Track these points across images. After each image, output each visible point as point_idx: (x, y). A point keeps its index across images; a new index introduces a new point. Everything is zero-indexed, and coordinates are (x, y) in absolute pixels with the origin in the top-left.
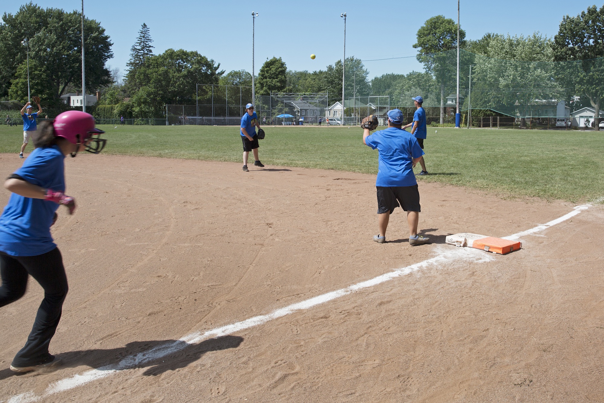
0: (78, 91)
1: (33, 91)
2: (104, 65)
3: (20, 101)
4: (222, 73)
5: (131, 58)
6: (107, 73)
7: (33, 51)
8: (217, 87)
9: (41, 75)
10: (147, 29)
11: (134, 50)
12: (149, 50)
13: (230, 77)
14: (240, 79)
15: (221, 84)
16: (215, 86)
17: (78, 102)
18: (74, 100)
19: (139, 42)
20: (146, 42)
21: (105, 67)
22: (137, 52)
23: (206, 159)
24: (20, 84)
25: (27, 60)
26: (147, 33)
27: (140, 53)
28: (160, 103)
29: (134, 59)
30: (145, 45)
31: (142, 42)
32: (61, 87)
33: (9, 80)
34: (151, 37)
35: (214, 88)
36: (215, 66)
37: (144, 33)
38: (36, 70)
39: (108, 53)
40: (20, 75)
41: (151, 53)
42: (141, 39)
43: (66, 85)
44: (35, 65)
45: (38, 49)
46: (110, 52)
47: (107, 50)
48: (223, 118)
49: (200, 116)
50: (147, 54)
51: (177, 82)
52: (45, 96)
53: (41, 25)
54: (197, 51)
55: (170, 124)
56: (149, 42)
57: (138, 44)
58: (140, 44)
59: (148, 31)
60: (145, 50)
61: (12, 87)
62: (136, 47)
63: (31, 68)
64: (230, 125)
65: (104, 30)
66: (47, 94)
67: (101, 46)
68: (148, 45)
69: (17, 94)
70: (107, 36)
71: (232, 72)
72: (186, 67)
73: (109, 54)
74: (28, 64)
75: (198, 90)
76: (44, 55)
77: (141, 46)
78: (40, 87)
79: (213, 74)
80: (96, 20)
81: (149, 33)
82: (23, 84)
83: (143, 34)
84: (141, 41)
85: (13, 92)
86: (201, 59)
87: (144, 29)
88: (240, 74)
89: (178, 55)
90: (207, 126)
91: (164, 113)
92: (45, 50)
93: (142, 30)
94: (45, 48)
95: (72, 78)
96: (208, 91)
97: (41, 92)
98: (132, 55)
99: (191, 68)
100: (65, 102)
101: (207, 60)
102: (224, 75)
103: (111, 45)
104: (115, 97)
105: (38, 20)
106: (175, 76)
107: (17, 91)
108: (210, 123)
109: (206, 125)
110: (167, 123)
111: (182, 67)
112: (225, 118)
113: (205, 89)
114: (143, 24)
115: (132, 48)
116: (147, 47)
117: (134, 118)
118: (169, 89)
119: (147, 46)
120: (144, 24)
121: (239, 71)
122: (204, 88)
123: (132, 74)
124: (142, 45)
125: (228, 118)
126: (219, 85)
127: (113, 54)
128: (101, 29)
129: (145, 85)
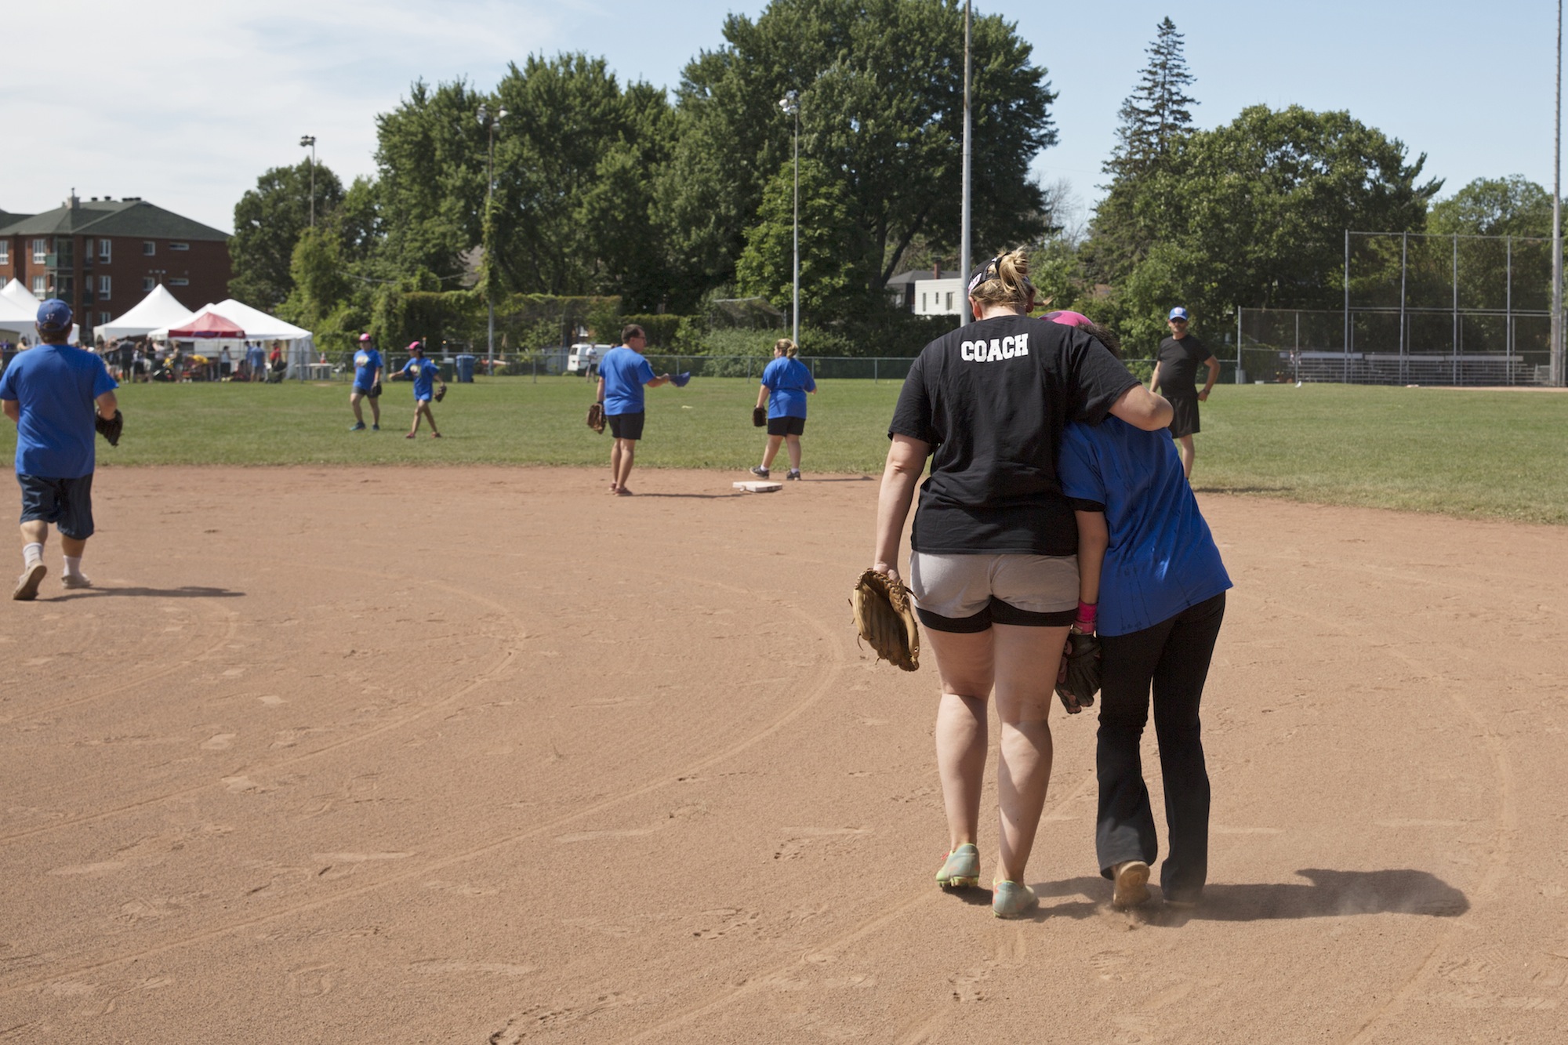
0: (938, 261)
1: (806, 264)
2: (1025, 170)
3: (768, 299)
4: (1433, 188)
5: (1119, 143)
6: (1034, 197)
7: (811, 131)
8: (1421, 241)
9: (832, 208)
10: (1175, 38)
11: (1127, 114)
12: (1179, 112)
13: (1470, 203)
14: (1504, 210)
15: (1432, 230)
16: (1414, 238)
17: (937, 302)
18: (924, 295)
19: (1148, 84)
20: (1172, 83)
21: (1030, 178)
22: (1141, 120)
23: (1471, 511)
24: (771, 241)
25: (794, 162)
26: (1176, 52)
27: (1151, 124)
28: (1216, 304)
29: (1128, 148)
30: (1166, 96)
31: (1156, 86)
32: (890, 248)
33: (740, 230)
34: (1186, 65)
35: (1409, 246)
36: (1405, 164)
37: (1166, 51)
38: (817, 195)
39: (1039, 127)
40: (772, 213)
41: (1187, 125)
42: (1155, 73)
43: (905, 240)
44: (814, 178)
45: (823, 123)
46: (1046, 123)
47: (1036, 118)
48: (1441, 358)
49: (1357, 350)
50: (1173, 127)
51: (1276, 227)
52: (840, 282)
53: (834, 44)
54: (1348, 111)
55: (1249, 380)
56: (1181, 85)
57: (1145, 94)
58: (1151, 91)
59: (1178, 46)
60: (1167, 113)
61: (746, 254)
62: (1135, 104)
63: (803, 189)
64: (1465, 384)
65: (1027, 50)
66: (848, 273)
67: (1019, 106)
68: (1177, 94)
69: (761, 274)
70: (1036, 70)
71: (1474, 183)
72: (1308, 171)
73: (1043, 132)
74: (796, 172)
75: (1352, 255)
76: (840, 144)
77: (1153, 100)
78: (826, 253)
79: (1404, 194)
80: (1002, 16)
81: (1181, 54)
82: (780, 240)
83: (1163, 58)
84: (1154, 80)
85: (748, 268)
86: (1360, 141)
87: (1165, 38)
88: (1505, 191)
89: (1282, 129)
90: (1386, 388)
91: (1227, 338)
92: (846, 126)
93: (1158, 41)
94: (844, 121)
95: (925, 219)
96: (1387, 256)
97: (831, 268)
98: (1123, 133)
99: (1326, 174)
100: (899, 300)
101: (1384, 142)
102: (1445, 195)
103: (1049, 99)
104: (1064, 284)
105: (828, 26)
106: (1270, 206)
107: (761, 266)
108: (1391, 377)
109: (1379, 383)
110: (1239, 374)
111: (1293, 169)
112: (1449, 358)
113: (1374, 252)
114: (1161, 21)
115: (1122, 107)
116: (1174, 102)
117: (1125, 355)
118: (1250, 252)
119: (1175, 98)
120: (1167, 21)
121: (1503, 179)
122: (1372, 245)
123: (1122, 200)
124: (1157, 95)
125: (1459, 358)
126: (1427, 234)
127: (1057, 130)
128: (1017, 45)
129: (1167, 238)
